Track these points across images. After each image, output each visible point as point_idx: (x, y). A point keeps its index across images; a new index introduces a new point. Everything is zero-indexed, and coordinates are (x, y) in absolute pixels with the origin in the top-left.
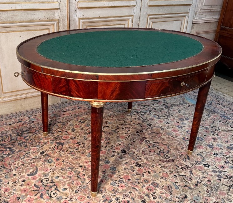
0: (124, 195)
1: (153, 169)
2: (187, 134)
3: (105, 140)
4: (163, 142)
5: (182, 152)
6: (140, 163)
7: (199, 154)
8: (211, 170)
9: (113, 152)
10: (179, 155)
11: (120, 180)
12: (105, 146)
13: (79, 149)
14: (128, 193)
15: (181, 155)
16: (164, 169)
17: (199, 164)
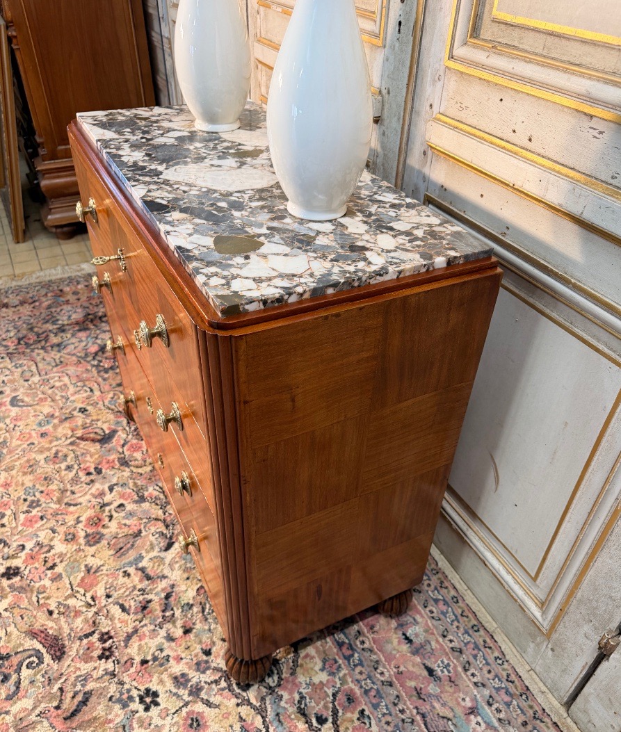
3: (89, 531)
9: (21, 545)
12: (58, 529)
13: (71, 471)
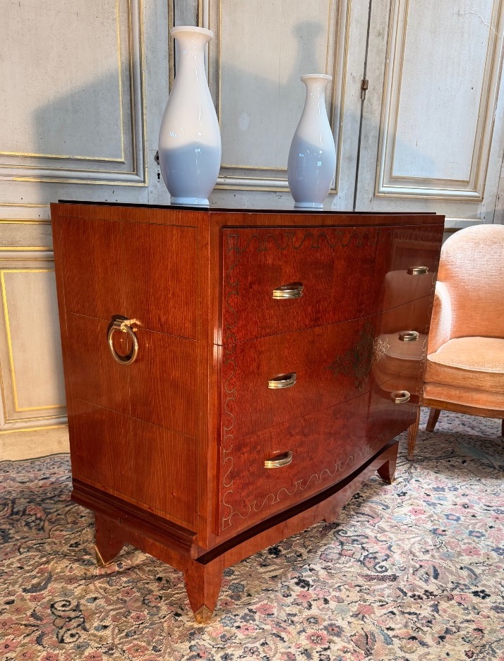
0: (246, 650)
1: (338, 594)
2: (446, 520)
4: (379, 535)
5: (421, 561)
6: (307, 579)
7: (465, 567)
8: (490, 605)
10: (414, 567)
11: (246, 615)
14: (259, 646)
15: (418, 566)
16: (367, 597)
17: (462, 590)
